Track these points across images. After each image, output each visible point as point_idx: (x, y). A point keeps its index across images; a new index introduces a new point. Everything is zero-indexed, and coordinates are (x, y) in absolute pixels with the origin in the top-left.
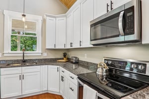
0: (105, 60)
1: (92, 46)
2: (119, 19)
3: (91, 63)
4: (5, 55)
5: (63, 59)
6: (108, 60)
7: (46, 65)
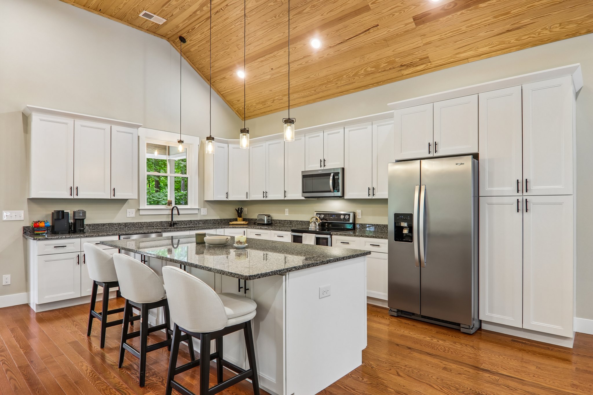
0: (317, 214)
1: (304, 198)
2: (331, 178)
3: (297, 221)
4: (142, 213)
5: (236, 220)
6: (320, 214)
7: (222, 228)
